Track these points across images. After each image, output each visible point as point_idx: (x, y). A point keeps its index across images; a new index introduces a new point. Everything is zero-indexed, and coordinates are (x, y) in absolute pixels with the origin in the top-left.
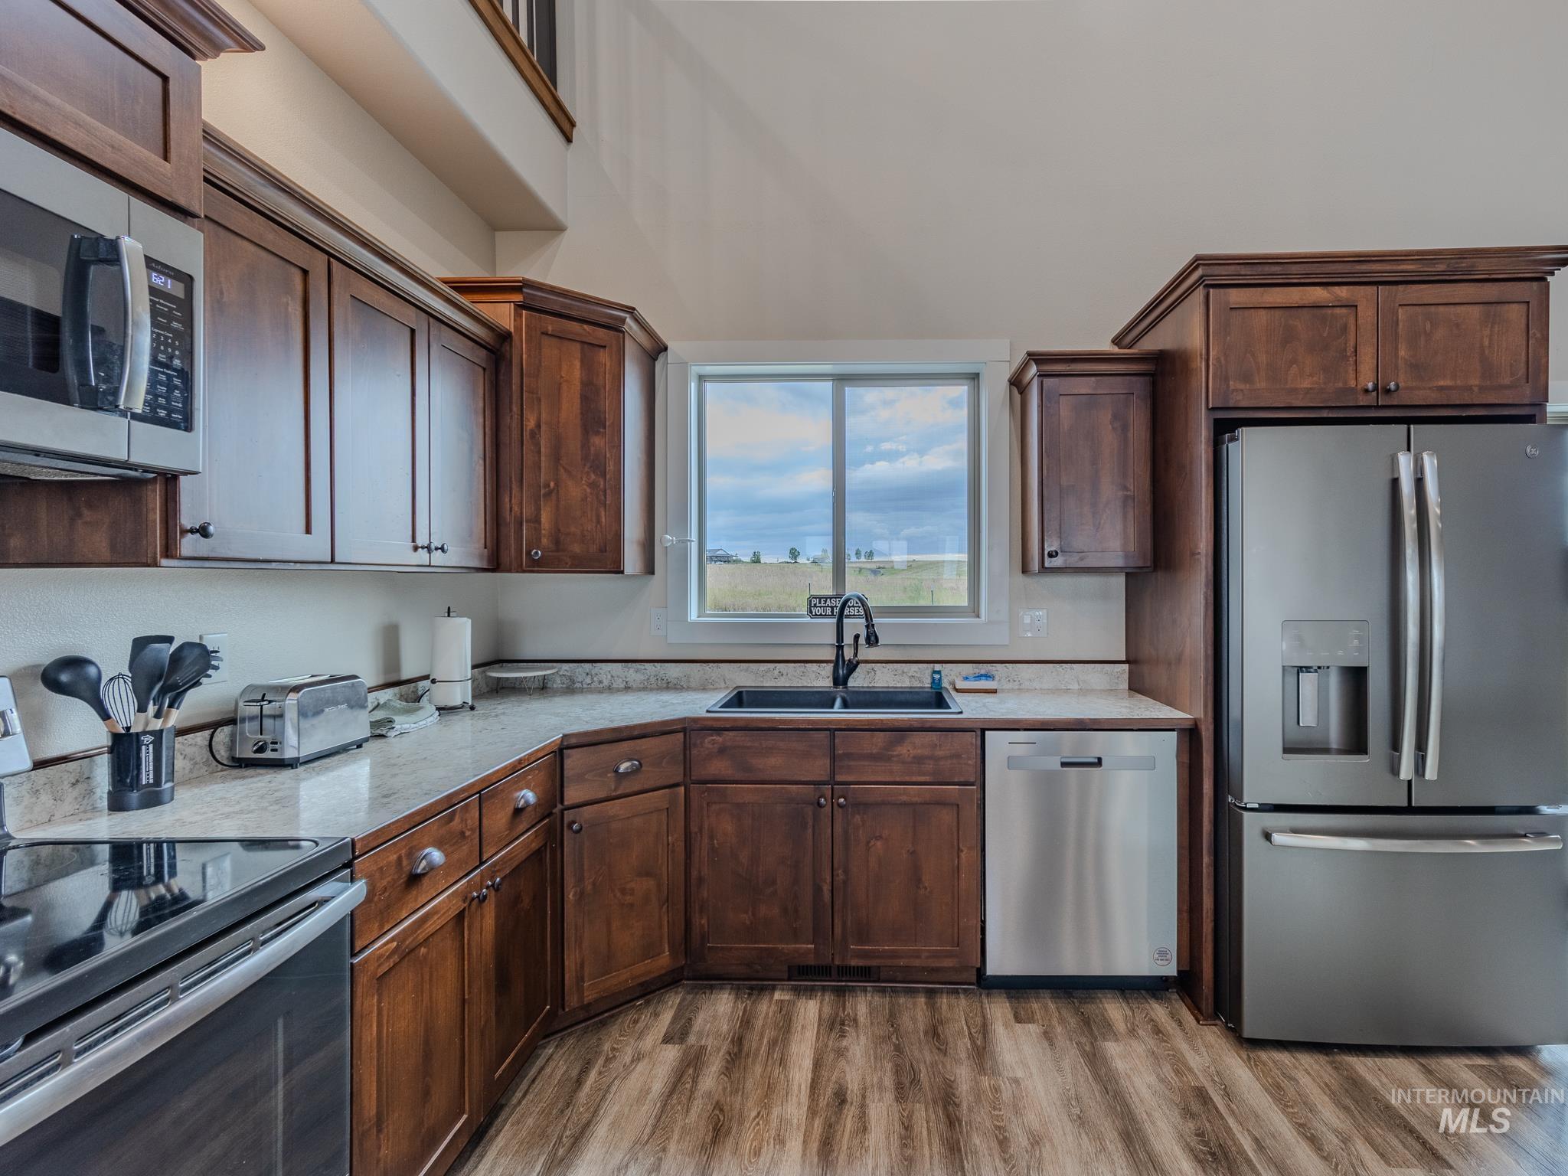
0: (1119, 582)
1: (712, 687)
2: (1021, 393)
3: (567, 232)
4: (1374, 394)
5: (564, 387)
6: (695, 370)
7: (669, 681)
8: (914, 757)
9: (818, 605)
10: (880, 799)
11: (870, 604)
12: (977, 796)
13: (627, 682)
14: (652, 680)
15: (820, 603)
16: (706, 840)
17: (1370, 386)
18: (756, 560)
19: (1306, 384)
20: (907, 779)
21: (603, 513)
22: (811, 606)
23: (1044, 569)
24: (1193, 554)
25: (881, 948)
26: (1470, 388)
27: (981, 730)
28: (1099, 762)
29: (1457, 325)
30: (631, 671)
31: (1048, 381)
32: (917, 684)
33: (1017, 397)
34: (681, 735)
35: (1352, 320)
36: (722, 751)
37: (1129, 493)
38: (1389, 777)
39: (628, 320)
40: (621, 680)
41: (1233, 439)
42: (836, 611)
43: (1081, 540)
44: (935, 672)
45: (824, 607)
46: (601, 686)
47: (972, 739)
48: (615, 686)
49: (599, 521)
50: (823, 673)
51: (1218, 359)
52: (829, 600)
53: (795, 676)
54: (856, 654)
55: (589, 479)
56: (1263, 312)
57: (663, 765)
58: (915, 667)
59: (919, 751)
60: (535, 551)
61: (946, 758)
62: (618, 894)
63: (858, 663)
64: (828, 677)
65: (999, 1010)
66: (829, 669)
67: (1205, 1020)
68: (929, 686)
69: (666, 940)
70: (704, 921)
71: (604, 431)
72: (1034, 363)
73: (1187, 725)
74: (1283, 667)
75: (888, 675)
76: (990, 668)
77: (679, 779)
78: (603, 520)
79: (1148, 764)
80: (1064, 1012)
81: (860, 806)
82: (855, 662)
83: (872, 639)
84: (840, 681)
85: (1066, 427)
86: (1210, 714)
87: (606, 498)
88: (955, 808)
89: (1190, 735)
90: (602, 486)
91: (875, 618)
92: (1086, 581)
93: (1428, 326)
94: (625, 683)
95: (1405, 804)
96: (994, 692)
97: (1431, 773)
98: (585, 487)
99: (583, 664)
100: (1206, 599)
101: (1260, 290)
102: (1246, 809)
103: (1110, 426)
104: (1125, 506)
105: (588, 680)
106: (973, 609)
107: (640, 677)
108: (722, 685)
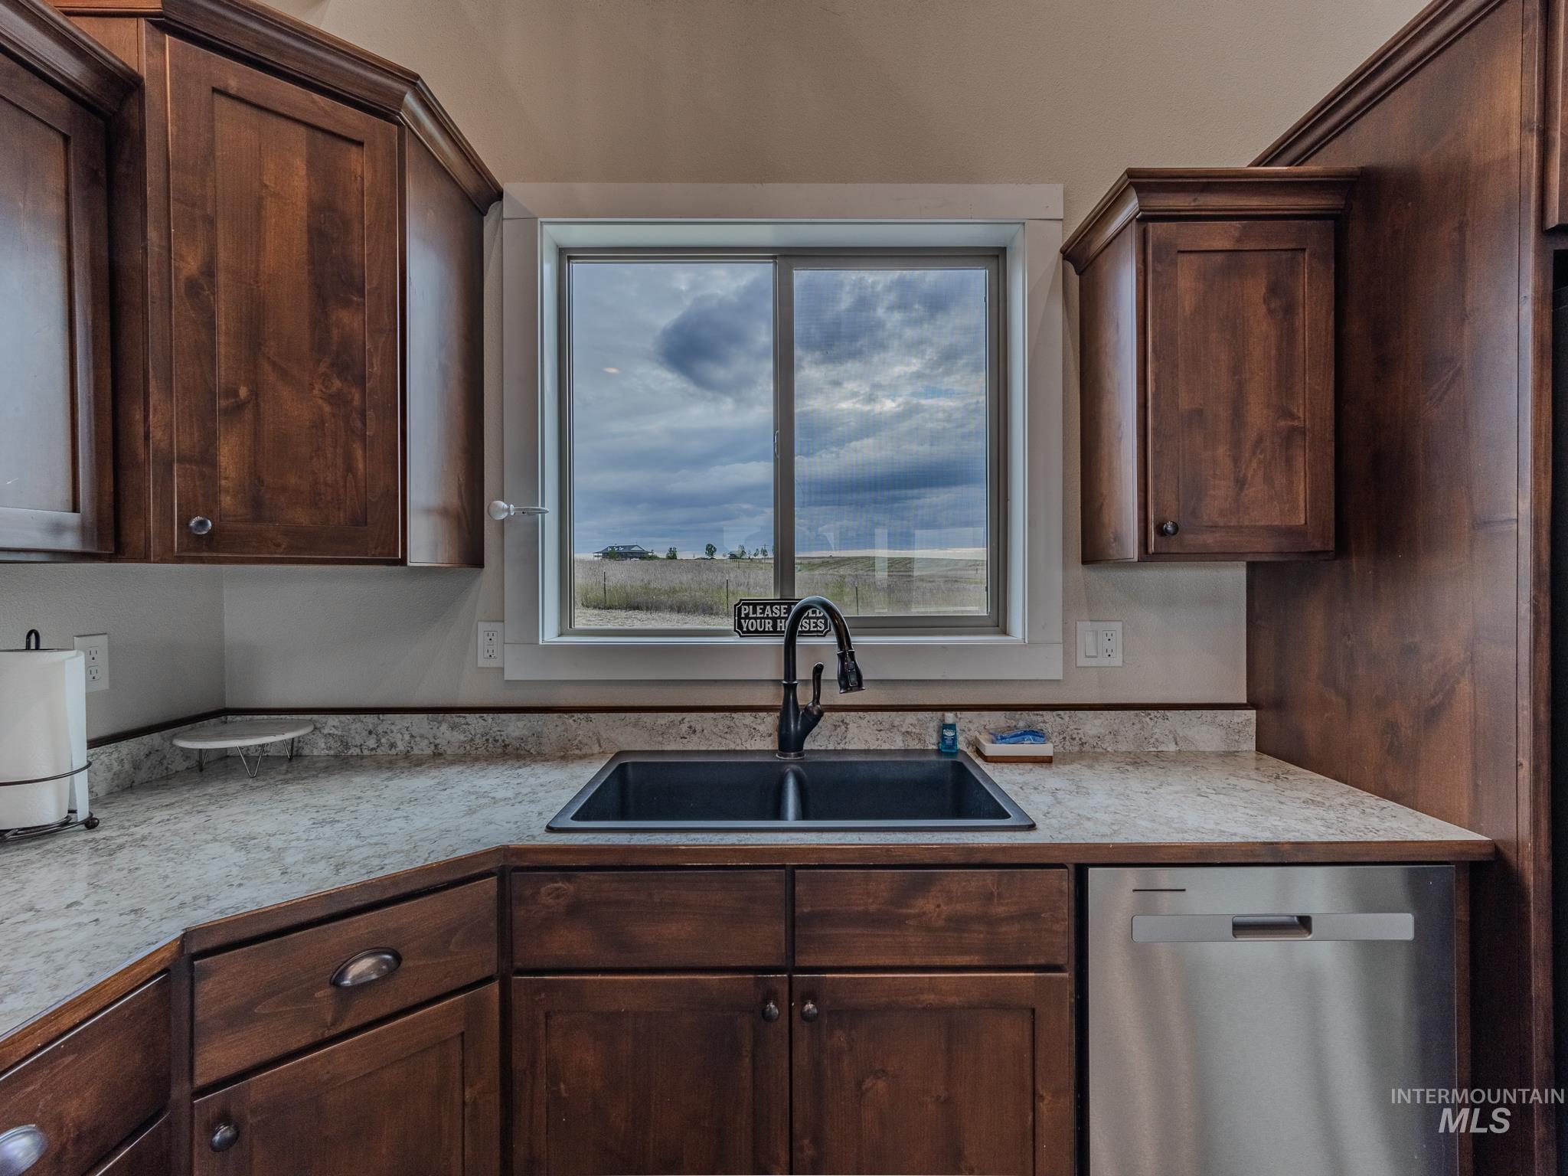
0: (1236, 577)
1: (577, 752)
2: (1080, 273)
5: (271, 206)
6: (554, 234)
7: (507, 742)
8: (949, 919)
9: (751, 615)
10: (883, 1000)
11: (845, 613)
12: (1071, 994)
13: (436, 746)
14: (478, 741)
15: (755, 612)
16: (543, 1085)
18: (672, 556)
20: (937, 961)
21: (359, 453)
22: (740, 618)
27: (1080, 866)
30: (444, 727)
31: (1159, 229)
32: (915, 745)
33: (1075, 279)
34: (493, 881)
36: (575, 910)
37: (1296, 423)
39: (410, 99)
40: (426, 742)
42: (783, 626)
43: (1214, 505)
44: (946, 726)
45: (761, 618)
46: (393, 752)
47: (1062, 882)
48: (416, 751)
49: (350, 468)
50: (761, 728)
52: (768, 607)
53: (715, 734)
54: (817, 699)
55: (326, 387)
57: (452, 947)
58: (911, 717)
59: (959, 907)
60: (199, 518)
61: (1011, 919)
63: (821, 714)
64: (770, 735)
66: (770, 721)
68: (935, 747)
71: (361, 300)
72: (1134, 194)
73: (1480, 855)
75: (869, 731)
76: (1034, 718)
77: (490, 969)
78: (361, 466)
82: (815, 713)
83: (851, 679)
84: (789, 742)
85: (1187, 309)
86: (1545, 839)
87: (365, 424)
88: (1027, 1015)
90: (357, 402)
91: (853, 635)
92: (1184, 576)
94: (433, 747)
96: (1049, 760)
98: (320, 401)
99: (362, 716)
103: (1264, 307)
104: (1289, 446)
105: (372, 743)
106: (999, 622)
107: (459, 737)
108: (596, 749)
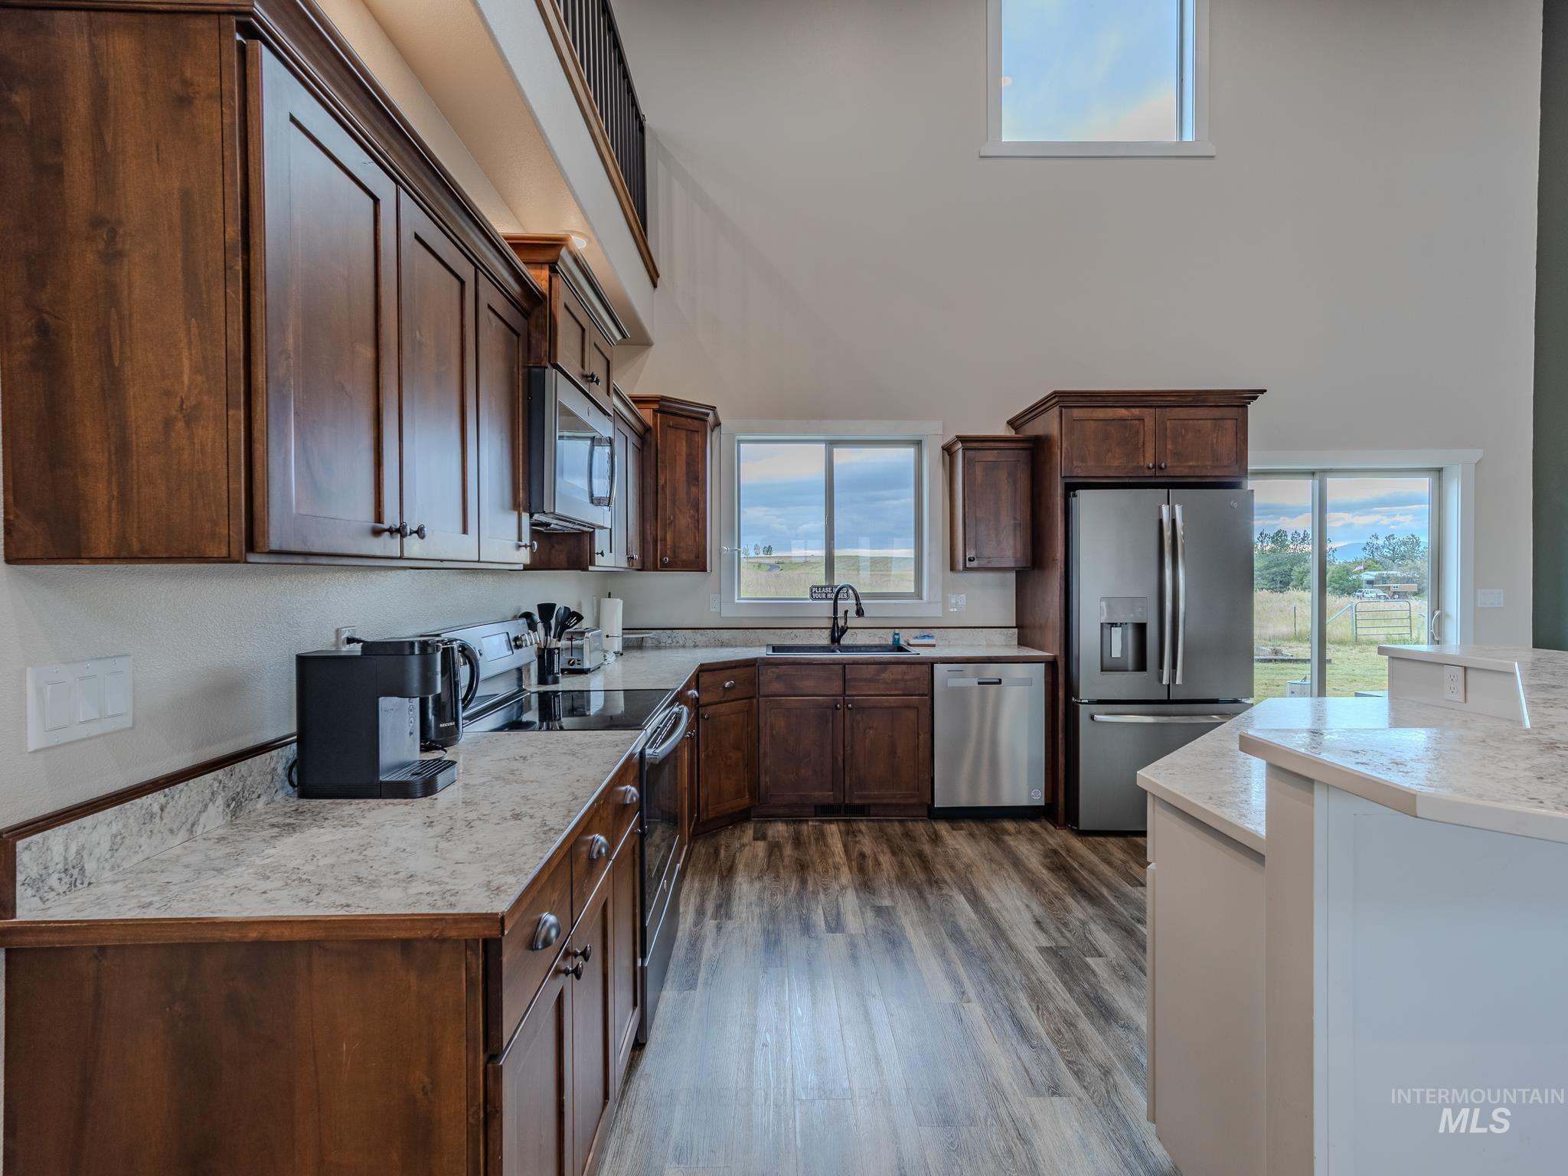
0: (1012, 576)
1: (751, 645)
2: (949, 455)
3: (653, 347)
4: (1154, 470)
5: (678, 458)
6: (735, 437)
8: (892, 680)
9: (818, 592)
10: (872, 705)
11: (858, 590)
12: (929, 703)
13: (695, 642)
14: (712, 640)
15: (818, 590)
16: (768, 731)
17: (1151, 465)
19: (1116, 463)
20: (889, 693)
21: (697, 534)
22: (812, 593)
23: (966, 569)
24: (1054, 560)
25: (873, 793)
26: (1205, 467)
27: (931, 663)
28: (1000, 682)
29: (1199, 431)
30: (698, 635)
31: (969, 453)
32: (886, 639)
33: (947, 457)
35: (1142, 427)
36: (778, 677)
37: (1017, 522)
38: (1157, 683)
39: (708, 412)
40: (691, 641)
41: (1075, 496)
42: (831, 596)
43: (989, 550)
44: (896, 634)
45: (822, 593)
46: (678, 645)
47: (926, 668)
48: (687, 644)
50: (823, 636)
51: (1067, 449)
52: (825, 589)
53: (805, 638)
54: (846, 623)
55: (690, 514)
56: (1092, 422)
58: (883, 631)
59: (895, 676)
60: (664, 558)
61: (910, 680)
62: (724, 759)
63: (847, 628)
64: (828, 637)
65: (942, 828)
66: (827, 632)
67: (1059, 826)
68: (894, 640)
69: (747, 789)
70: (768, 779)
71: (698, 483)
72: (960, 441)
73: (1050, 659)
74: (1102, 624)
75: (865, 637)
76: (930, 631)
78: (697, 539)
79: (1028, 682)
80: (980, 827)
81: (860, 709)
82: (845, 629)
83: (860, 612)
84: (835, 640)
85: (980, 481)
86: (1063, 652)
87: (699, 525)
88: (916, 710)
89: (1051, 665)
90: (697, 518)
91: (862, 599)
92: (991, 576)
93: (1183, 432)
95: (1166, 698)
96: (934, 646)
97: (1178, 681)
98: (688, 518)
99: (666, 631)
100: (1060, 586)
101: (1091, 409)
102: (1081, 703)
103: (1006, 481)
104: (1015, 529)
105: (670, 642)
106: (918, 594)
107: (704, 639)
108: (758, 644)
